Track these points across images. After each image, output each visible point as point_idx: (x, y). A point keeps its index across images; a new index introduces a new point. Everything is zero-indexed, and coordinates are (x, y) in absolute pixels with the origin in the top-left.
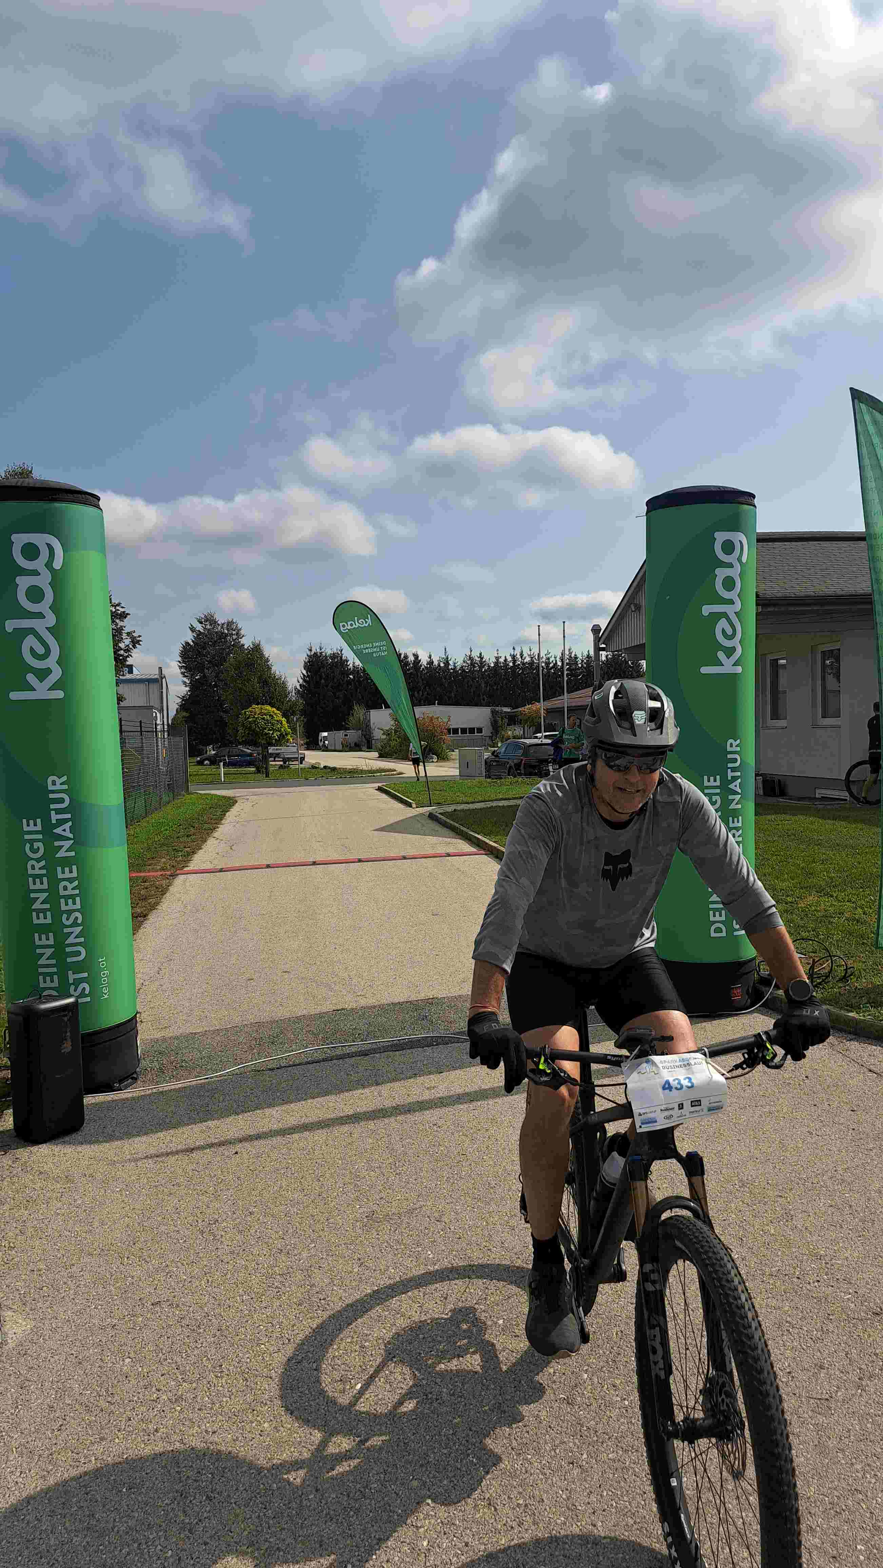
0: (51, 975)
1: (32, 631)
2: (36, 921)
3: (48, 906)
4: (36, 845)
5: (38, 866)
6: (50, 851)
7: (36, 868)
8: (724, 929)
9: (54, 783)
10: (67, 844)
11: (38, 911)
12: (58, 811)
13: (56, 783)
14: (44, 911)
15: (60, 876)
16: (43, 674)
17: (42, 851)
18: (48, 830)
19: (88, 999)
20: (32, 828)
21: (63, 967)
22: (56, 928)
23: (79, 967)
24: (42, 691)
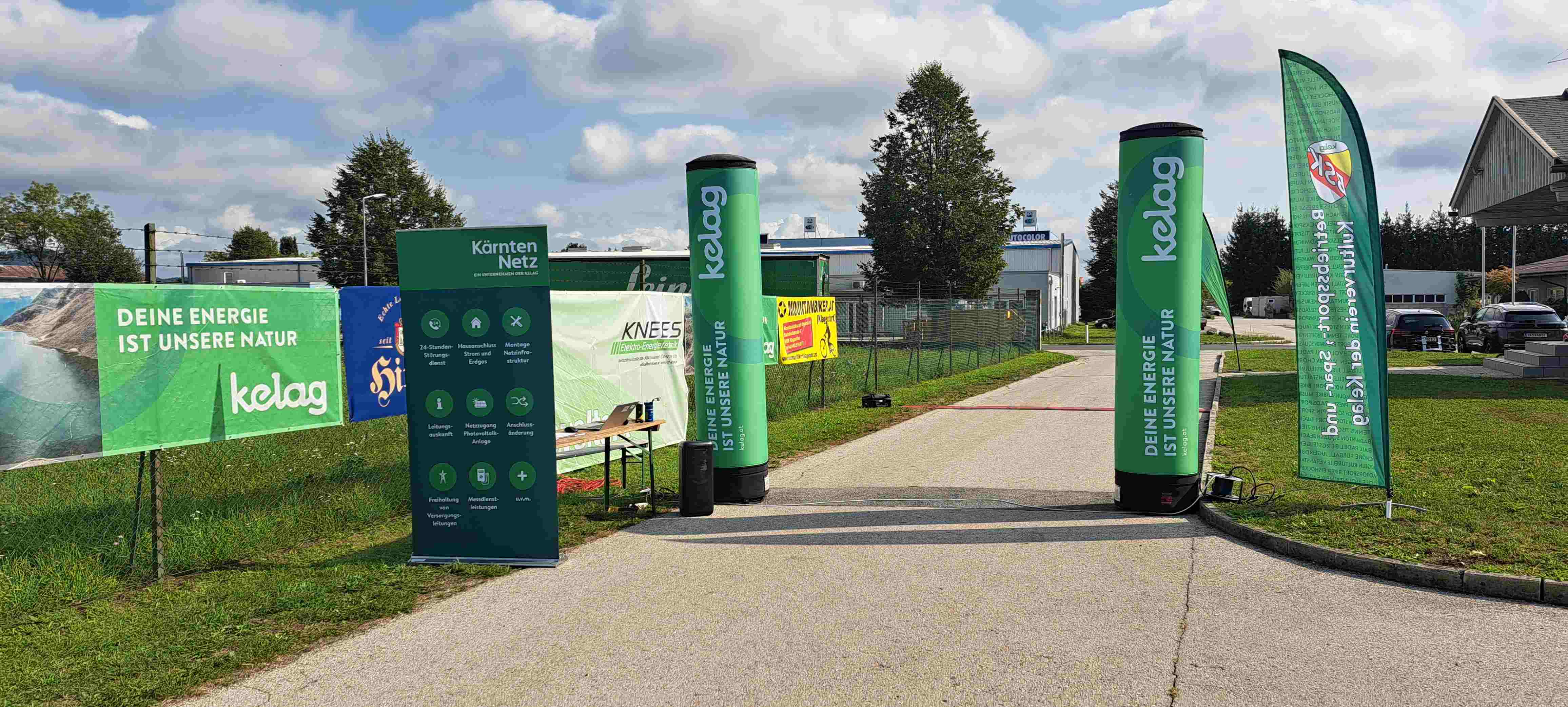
0: (714, 432)
1: (709, 241)
2: (707, 402)
3: (713, 394)
4: (709, 359)
5: (709, 371)
6: (716, 363)
7: (708, 373)
8: (1156, 450)
9: (718, 325)
10: (724, 360)
11: (709, 396)
12: (720, 341)
13: (719, 326)
14: (711, 396)
15: (720, 377)
16: (714, 264)
17: (711, 363)
18: (714, 350)
19: (732, 449)
20: (707, 350)
21: (720, 430)
22: (716, 406)
23: (727, 430)
24: (713, 274)
